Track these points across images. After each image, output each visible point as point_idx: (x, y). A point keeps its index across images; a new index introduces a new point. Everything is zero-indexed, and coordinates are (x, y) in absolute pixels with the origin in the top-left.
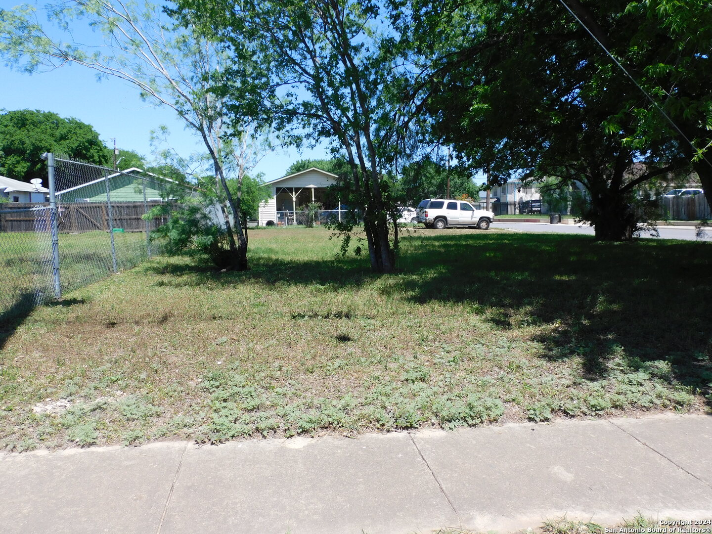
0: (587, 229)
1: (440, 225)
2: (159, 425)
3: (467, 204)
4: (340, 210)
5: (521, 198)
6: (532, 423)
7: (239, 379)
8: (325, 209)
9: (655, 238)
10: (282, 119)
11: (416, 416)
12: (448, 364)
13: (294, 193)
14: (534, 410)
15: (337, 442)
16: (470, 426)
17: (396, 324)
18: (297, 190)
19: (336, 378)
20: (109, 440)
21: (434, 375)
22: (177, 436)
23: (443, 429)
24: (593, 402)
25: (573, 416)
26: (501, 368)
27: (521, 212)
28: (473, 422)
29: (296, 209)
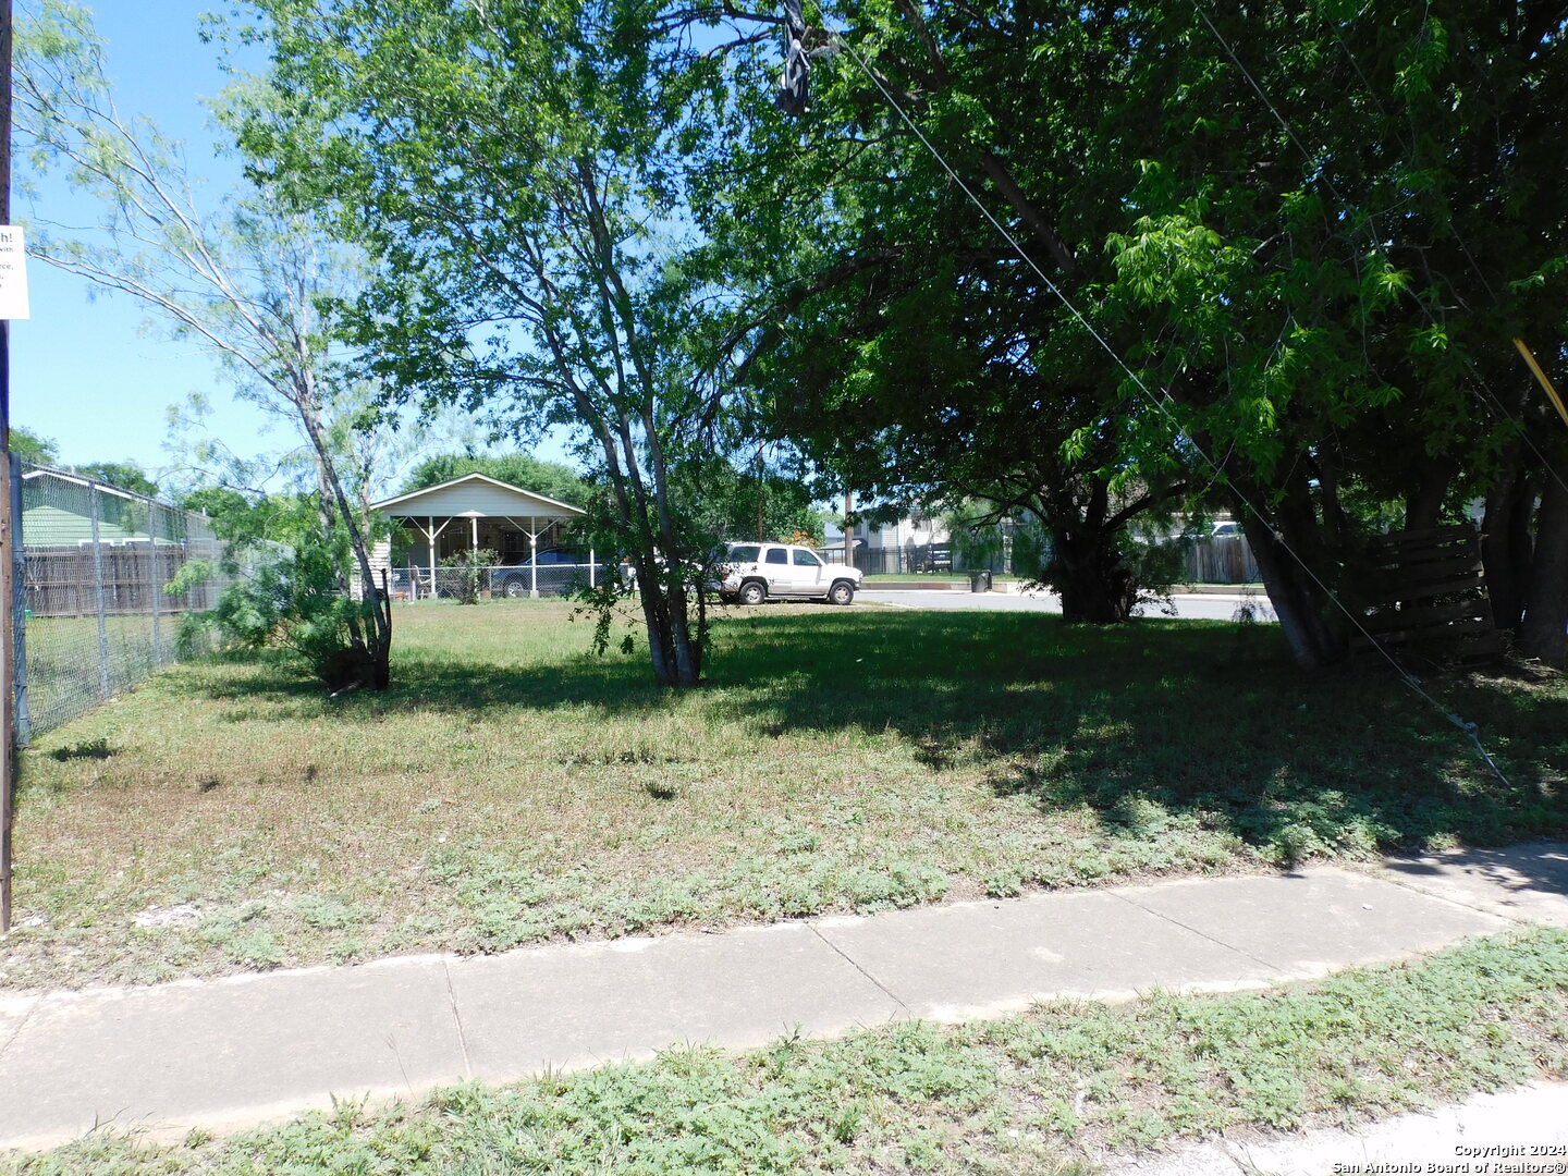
0: (1046, 601)
1: (754, 595)
2: (379, 935)
3: (806, 552)
4: (534, 566)
5: (911, 539)
6: (994, 901)
7: (493, 861)
8: (503, 564)
9: (1170, 616)
10: (477, 388)
11: (813, 899)
12: (845, 826)
13: (431, 528)
14: (996, 880)
15: (694, 940)
16: (900, 908)
17: (737, 769)
18: (438, 521)
19: (661, 853)
20: (303, 961)
21: (825, 841)
22: (420, 947)
23: (858, 914)
24: (1082, 864)
25: (1055, 888)
26: (934, 828)
27: (913, 569)
28: (905, 902)
29: (437, 564)
